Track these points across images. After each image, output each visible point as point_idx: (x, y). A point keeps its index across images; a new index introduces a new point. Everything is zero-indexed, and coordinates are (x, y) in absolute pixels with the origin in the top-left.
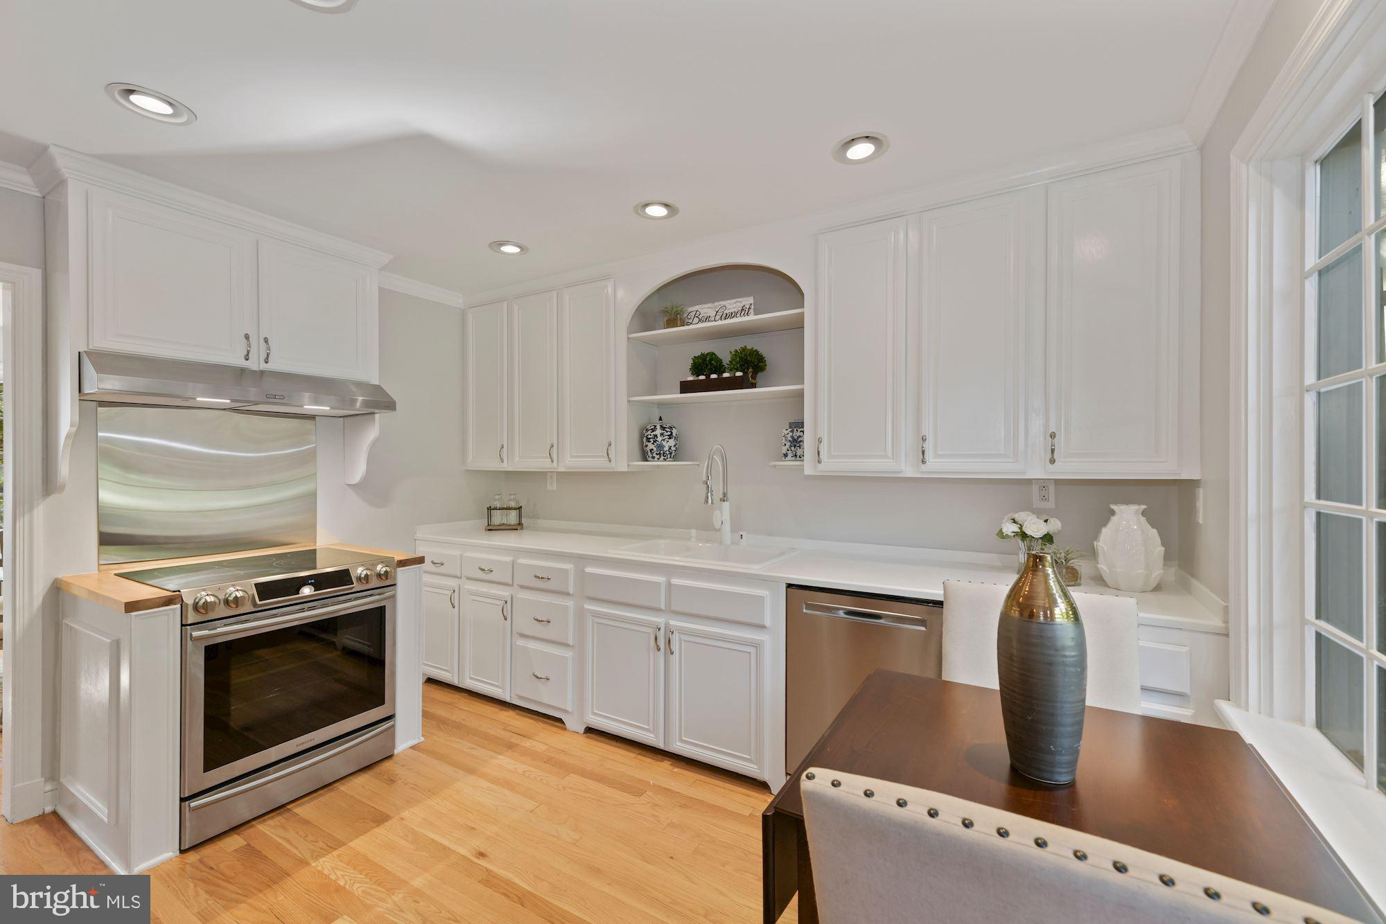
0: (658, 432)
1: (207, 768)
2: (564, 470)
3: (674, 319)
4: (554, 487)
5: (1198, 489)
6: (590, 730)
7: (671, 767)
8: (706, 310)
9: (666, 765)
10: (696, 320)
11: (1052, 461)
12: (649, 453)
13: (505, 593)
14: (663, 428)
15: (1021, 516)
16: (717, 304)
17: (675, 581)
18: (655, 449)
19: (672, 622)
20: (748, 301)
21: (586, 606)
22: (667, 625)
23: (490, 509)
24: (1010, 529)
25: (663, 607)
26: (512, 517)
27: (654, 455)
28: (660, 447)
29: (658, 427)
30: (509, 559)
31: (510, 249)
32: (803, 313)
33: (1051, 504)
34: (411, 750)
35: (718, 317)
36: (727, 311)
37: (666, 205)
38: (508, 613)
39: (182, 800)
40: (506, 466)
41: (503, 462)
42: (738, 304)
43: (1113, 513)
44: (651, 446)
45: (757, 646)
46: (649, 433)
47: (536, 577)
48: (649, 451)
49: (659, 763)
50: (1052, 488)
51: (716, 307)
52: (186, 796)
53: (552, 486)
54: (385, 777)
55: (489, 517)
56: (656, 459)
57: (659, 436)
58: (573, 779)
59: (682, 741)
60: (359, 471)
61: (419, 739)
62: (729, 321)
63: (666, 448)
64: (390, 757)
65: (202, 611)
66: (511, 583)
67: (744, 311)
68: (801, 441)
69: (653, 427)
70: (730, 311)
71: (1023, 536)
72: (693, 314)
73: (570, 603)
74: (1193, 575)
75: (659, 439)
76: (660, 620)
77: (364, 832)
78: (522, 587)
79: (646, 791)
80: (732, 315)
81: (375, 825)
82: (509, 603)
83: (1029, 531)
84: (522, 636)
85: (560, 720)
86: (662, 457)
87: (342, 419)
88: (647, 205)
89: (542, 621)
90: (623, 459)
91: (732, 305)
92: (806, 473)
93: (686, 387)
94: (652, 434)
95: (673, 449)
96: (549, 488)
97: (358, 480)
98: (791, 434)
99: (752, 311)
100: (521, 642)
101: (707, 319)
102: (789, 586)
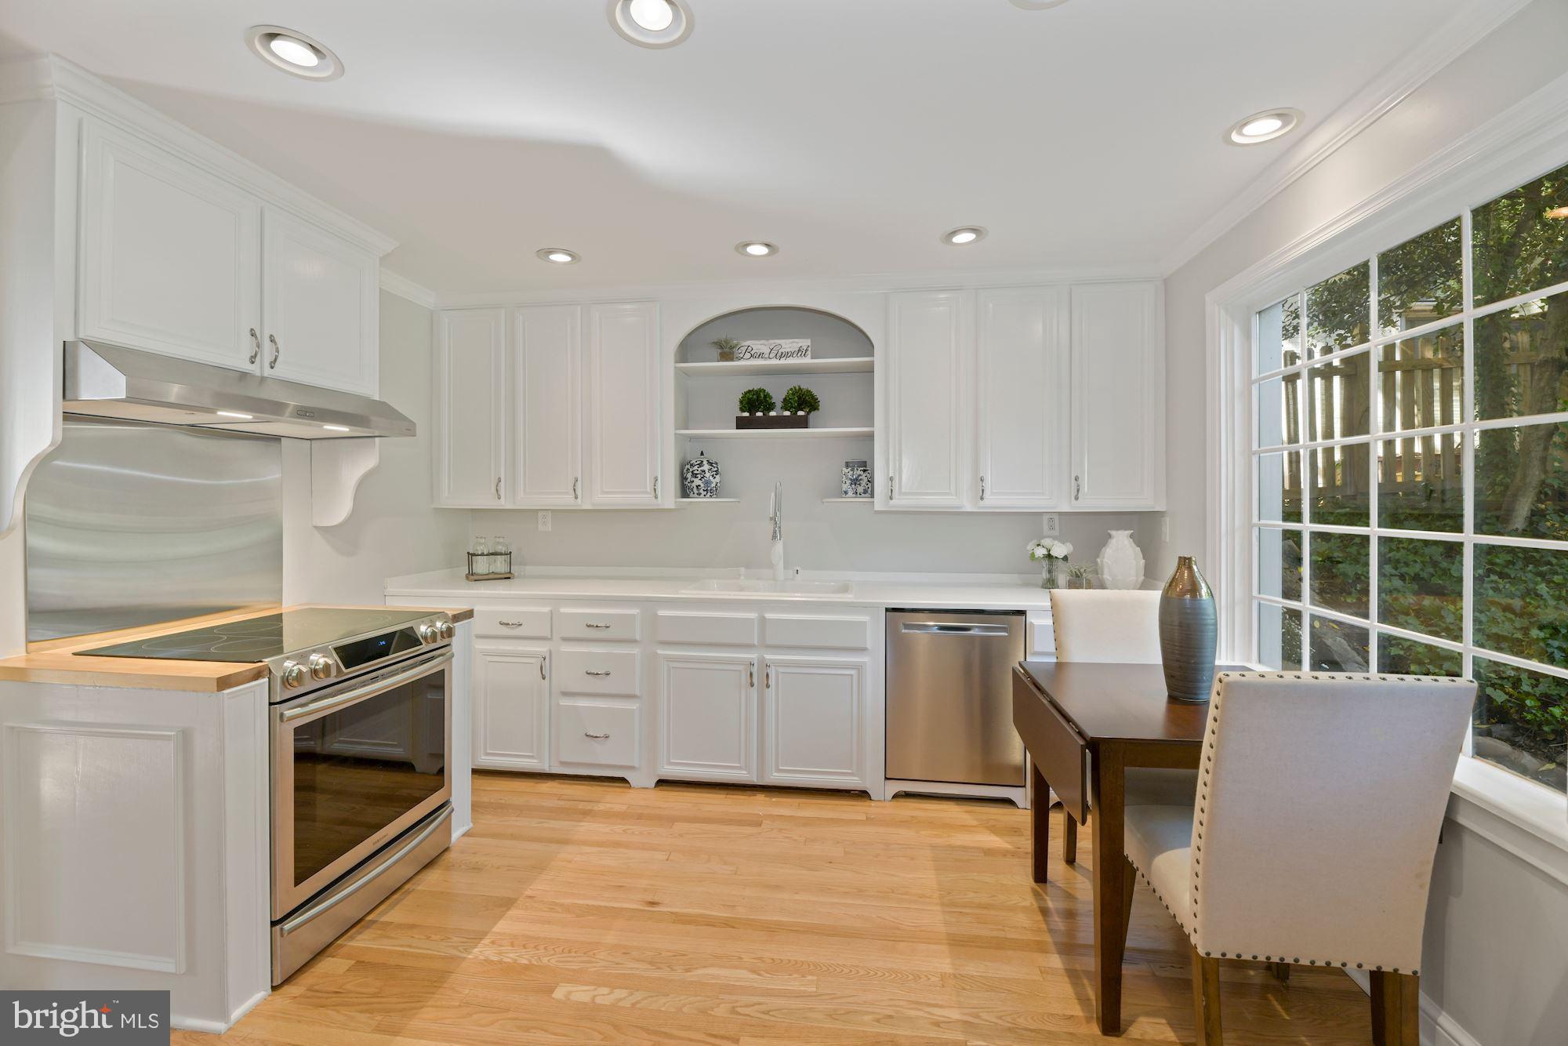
0: (706, 467)
1: (299, 880)
2: (590, 508)
3: (727, 352)
4: (549, 528)
5: (1163, 519)
6: (662, 783)
7: (767, 799)
8: (759, 347)
9: (760, 797)
10: (748, 355)
11: (1077, 498)
12: (695, 490)
13: (541, 648)
14: (710, 464)
15: (1047, 542)
16: (771, 341)
17: (768, 616)
18: (702, 485)
19: (768, 657)
20: (805, 343)
21: (660, 652)
22: (762, 660)
23: (471, 555)
24: (1040, 552)
25: (756, 643)
26: (500, 565)
27: (701, 491)
28: (707, 483)
29: (705, 462)
30: (546, 609)
31: (560, 258)
32: (873, 361)
33: (1056, 533)
34: (466, 839)
35: (772, 355)
36: (783, 350)
37: (767, 245)
38: (546, 672)
39: (273, 924)
40: (503, 503)
41: (499, 498)
42: (794, 344)
43: (1110, 536)
44: (697, 482)
45: (859, 668)
46: (696, 468)
47: (589, 626)
48: (695, 487)
49: (752, 797)
50: (1056, 518)
51: (771, 344)
52: (278, 918)
53: (546, 526)
54: (463, 867)
55: (470, 564)
56: (702, 496)
57: (707, 471)
58: (680, 827)
59: (779, 771)
60: (341, 510)
61: (468, 825)
62: (783, 361)
63: (713, 485)
64: (447, 850)
65: (295, 684)
66: (549, 636)
67: (801, 352)
68: (861, 480)
69: (698, 462)
70: (787, 350)
71: (1049, 556)
72: (744, 349)
73: (635, 651)
74: (1155, 579)
75: (707, 475)
76: (752, 656)
77: (500, 917)
78: (565, 639)
79: (762, 822)
80: (787, 355)
81: (504, 909)
82: (547, 660)
83: (1053, 553)
84: (565, 694)
85: (623, 780)
86: (709, 494)
87: (309, 441)
88: (748, 245)
89: (597, 674)
90: (669, 496)
91: (788, 345)
92: (876, 509)
93: (741, 424)
94: (699, 469)
95: (719, 485)
96: (541, 528)
97: (343, 518)
98: (852, 473)
99: (809, 352)
100: (566, 702)
101: (761, 356)
102: (887, 610)
